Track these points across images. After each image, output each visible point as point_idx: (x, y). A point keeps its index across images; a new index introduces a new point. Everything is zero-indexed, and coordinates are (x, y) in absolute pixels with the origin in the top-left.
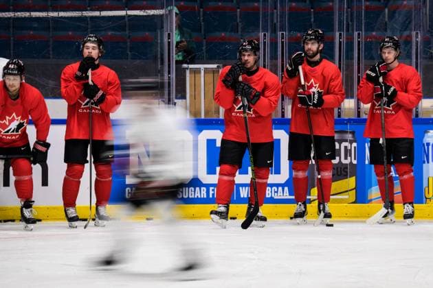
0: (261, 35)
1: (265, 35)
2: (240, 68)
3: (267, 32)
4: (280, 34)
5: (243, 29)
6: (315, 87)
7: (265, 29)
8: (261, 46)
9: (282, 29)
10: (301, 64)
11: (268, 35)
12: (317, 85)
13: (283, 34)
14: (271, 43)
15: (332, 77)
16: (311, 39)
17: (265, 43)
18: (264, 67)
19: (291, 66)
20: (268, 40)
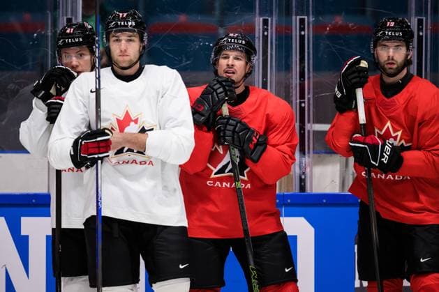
0: (259, 21)
1: (265, 22)
2: (224, 87)
3: (271, 15)
4: (296, 20)
5: (224, 12)
6: (395, 138)
7: (266, 10)
8: (259, 45)
9: (302, 10)
10: (362, 86)
11: (273, 21)
12: (399, 133)
13: (302, 21)
14: (279, 38)
15: (423, 116)
16: (391, 38)
17: (265, 38)
18: (265, 86)
19: (340, 90)
20: (271, 33)
